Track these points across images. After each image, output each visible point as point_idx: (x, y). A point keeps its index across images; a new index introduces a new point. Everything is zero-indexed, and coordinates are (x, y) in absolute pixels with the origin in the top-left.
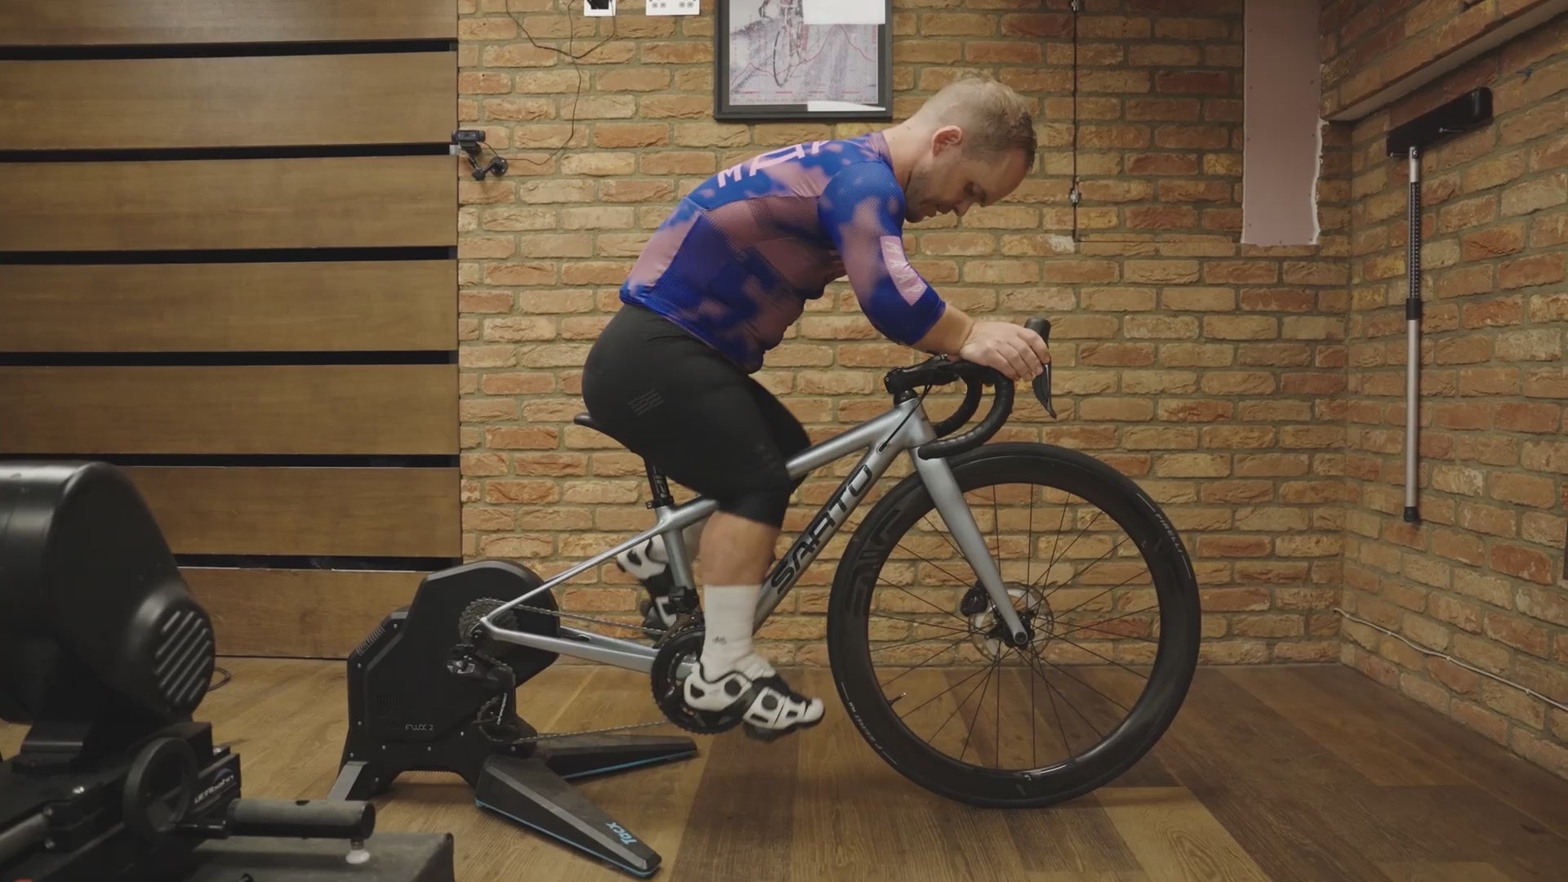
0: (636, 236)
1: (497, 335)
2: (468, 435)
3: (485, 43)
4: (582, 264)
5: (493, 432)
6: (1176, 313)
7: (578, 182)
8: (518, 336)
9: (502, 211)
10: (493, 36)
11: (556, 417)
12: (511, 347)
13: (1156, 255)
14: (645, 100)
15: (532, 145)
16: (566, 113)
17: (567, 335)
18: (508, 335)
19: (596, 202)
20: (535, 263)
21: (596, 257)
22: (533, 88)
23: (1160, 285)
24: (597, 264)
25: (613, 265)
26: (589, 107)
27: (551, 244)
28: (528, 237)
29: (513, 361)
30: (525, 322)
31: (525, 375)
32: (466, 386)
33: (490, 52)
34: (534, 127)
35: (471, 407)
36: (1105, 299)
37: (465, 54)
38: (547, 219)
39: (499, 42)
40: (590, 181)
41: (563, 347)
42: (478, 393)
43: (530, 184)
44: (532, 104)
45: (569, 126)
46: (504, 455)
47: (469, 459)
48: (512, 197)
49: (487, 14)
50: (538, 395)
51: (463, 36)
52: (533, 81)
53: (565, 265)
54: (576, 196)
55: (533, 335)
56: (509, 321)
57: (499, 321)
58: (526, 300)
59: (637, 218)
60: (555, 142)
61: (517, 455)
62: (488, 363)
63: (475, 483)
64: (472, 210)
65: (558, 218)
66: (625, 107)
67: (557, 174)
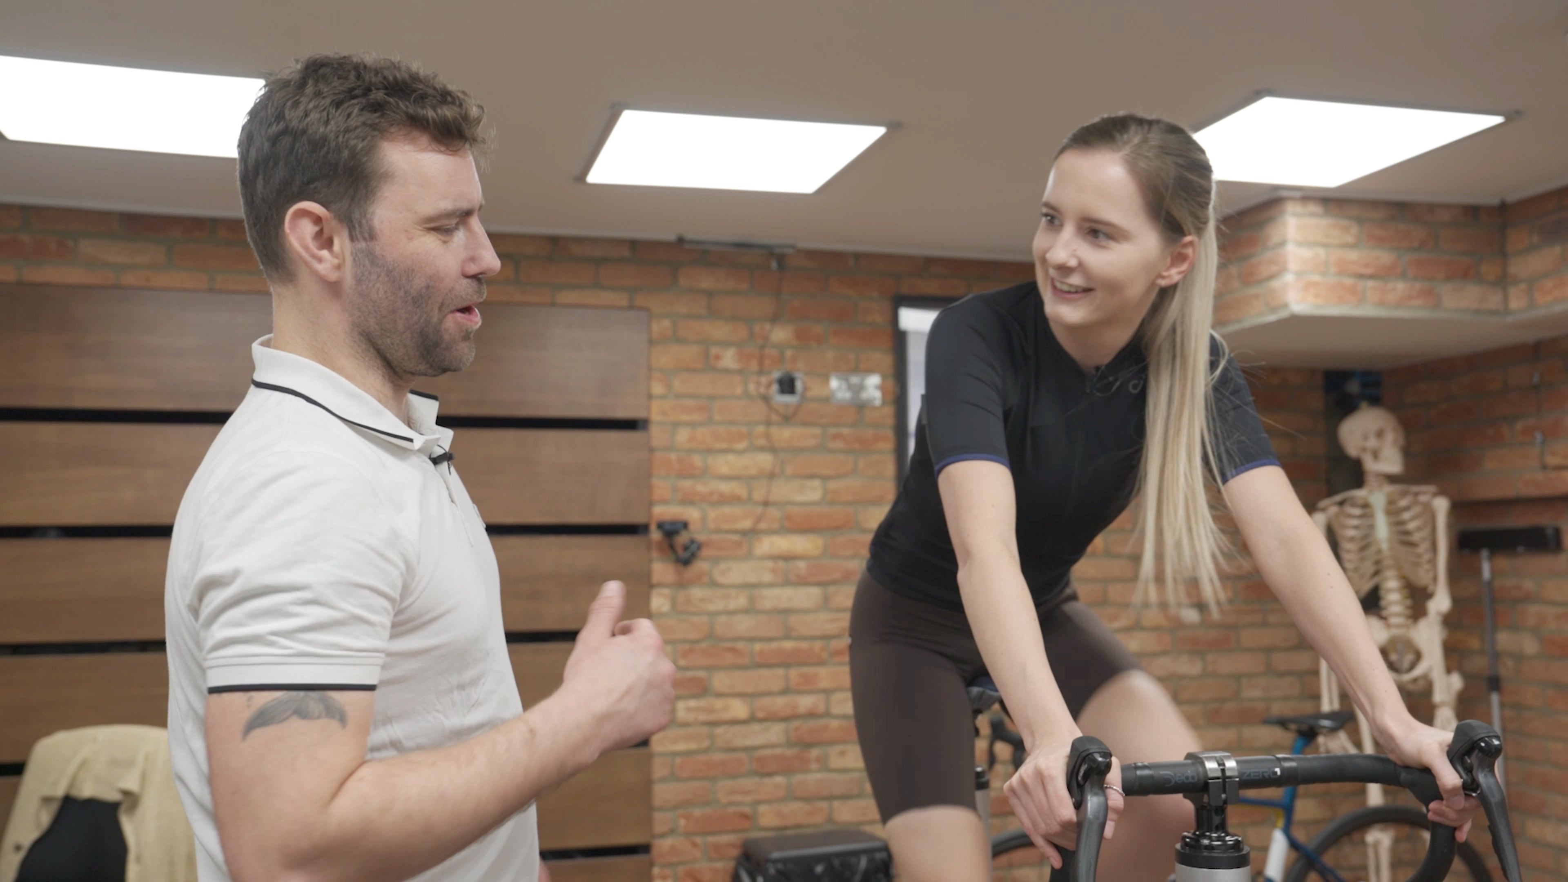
0: (824, 616)
1: (690, 717)
2: (661, 821)
3: (676, 425)
4: (775, 645)
5: (687, 817)
6: (1282, 674)
7: (770, 564)
8: (713, 717)
9: (697, 593)
10: (685, 418)
11: (748, 799)
12: (705, 730)
13: (1265, 624)
14: (833, 485)
15: (726, 526)
16: (758, 495)
17: (760, 715)
18: (702, 717)
19: (787, 582)
20: (729, 645)
21: (787, 637)
22: (724, 470)
23: (1269, 650)
24: (788, 645)
25: (804, 645)
26: (782, 490)
27: (744, 625)
28: (722, 619)
29: (706, 743)
30: (719, 703)
31: (718, 756)
32: (659, 770)
33: (683, 436)
34: (727, 510)
35: (663, 792)
36: (1226, 664)
37: (657, 434)
38: (741, 601)
39: (692, 425)
40: (781, 564)
41: (756, 727)
42: (673, 777)
43: (723, 566)
44: (724, 487)
45: (759, 510)
46: (698, 840)
47: (662, 846)
48: (706, 579)
49: (678, 396)
50: (732, 776)
51: (655, 416)
52: (724, 464)
53: (758, 646)
54: (767, 578)
55: (727, 716)
56: (702, 703)
57: (692, 703)
58: (720, 681)
59: (826, 599)
60: (747, 524)
61: (711, 839)
62: (681, 747)
63: (668, 871)
64: (666, 591)
65: (752, 600)
66: (812, 492)
67: (749, 556)
